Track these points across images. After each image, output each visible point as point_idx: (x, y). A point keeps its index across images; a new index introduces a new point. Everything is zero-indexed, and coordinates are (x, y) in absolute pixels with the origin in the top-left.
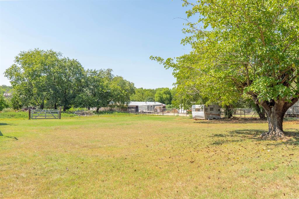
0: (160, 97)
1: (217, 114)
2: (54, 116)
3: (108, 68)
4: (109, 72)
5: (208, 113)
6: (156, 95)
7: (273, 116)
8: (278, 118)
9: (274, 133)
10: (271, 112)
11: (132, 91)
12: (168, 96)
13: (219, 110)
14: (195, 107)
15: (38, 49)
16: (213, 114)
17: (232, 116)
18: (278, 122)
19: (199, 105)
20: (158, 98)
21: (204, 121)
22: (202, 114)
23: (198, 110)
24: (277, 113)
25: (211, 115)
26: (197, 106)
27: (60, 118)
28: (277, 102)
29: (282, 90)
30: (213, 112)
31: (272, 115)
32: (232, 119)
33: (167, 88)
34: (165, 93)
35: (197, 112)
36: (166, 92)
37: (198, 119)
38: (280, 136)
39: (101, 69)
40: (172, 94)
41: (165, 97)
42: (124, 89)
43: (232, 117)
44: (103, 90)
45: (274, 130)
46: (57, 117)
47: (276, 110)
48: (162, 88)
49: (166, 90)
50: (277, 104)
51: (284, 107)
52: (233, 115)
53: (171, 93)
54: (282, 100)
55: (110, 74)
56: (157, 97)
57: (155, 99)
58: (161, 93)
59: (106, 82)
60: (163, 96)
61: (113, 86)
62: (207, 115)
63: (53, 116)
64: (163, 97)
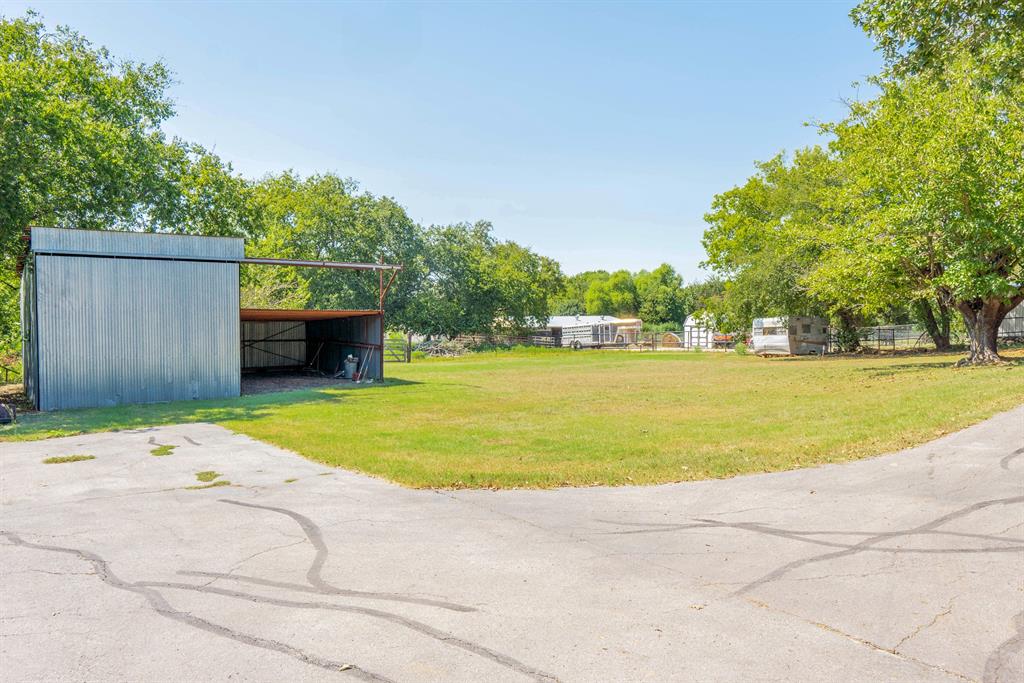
0: (602, 299)
1: (820, 340)
2: (396, 356)
3: (478, 221)
4: (482, 229)
5: (798, 338)
6: (588, 295)
7: (980, 328)
8: (989, 330)
9: (981, 357)
10: (976, 321)
11: (558, 284)
12: (628, 296)
13: (825, 331)
14: (762, 323)
15: (291, 171)
16: (810, 340)
17: (859, 345)
18: (988, 338)
19: (776, 319)
20: (595, 303)
21: (789, 358)
22: (782, 340)
23: (772, 331)
24: (986, 322)
25: (804, 344)
26: (768, 322)
27: (409, 361)
28: (987, 302)
29: (995, 283)
30: (809, 335)
31: (977, 326)
32: (860, 352)
33: (623, 272)
34: (617, 287)
35: (769, 336)
36: (622, 283)
37: (772, 355)
38: (993, 361)
39: (461, 224)
40: (639, 292)
41: (620, 298)
42: (538, 281)
43: (859, 349)
44: (480, 285)
45: (982, 353)
46: (401, 358)
47: (985, 316)
48: (599, 272)
49: (620, 279)
50: (987, 306)
51: (999, 311)
52: (862, 343)
53: (638, 287)
54: (995, 297)
55: (486, 235)
56: (592, 301)
57: (587, 306)
58: (606, 289)
59: (485, 262)
60: (614, 299)
61: (504, 272)
62: (794, 342)
63: (393, 355)
64: (610, 300)
